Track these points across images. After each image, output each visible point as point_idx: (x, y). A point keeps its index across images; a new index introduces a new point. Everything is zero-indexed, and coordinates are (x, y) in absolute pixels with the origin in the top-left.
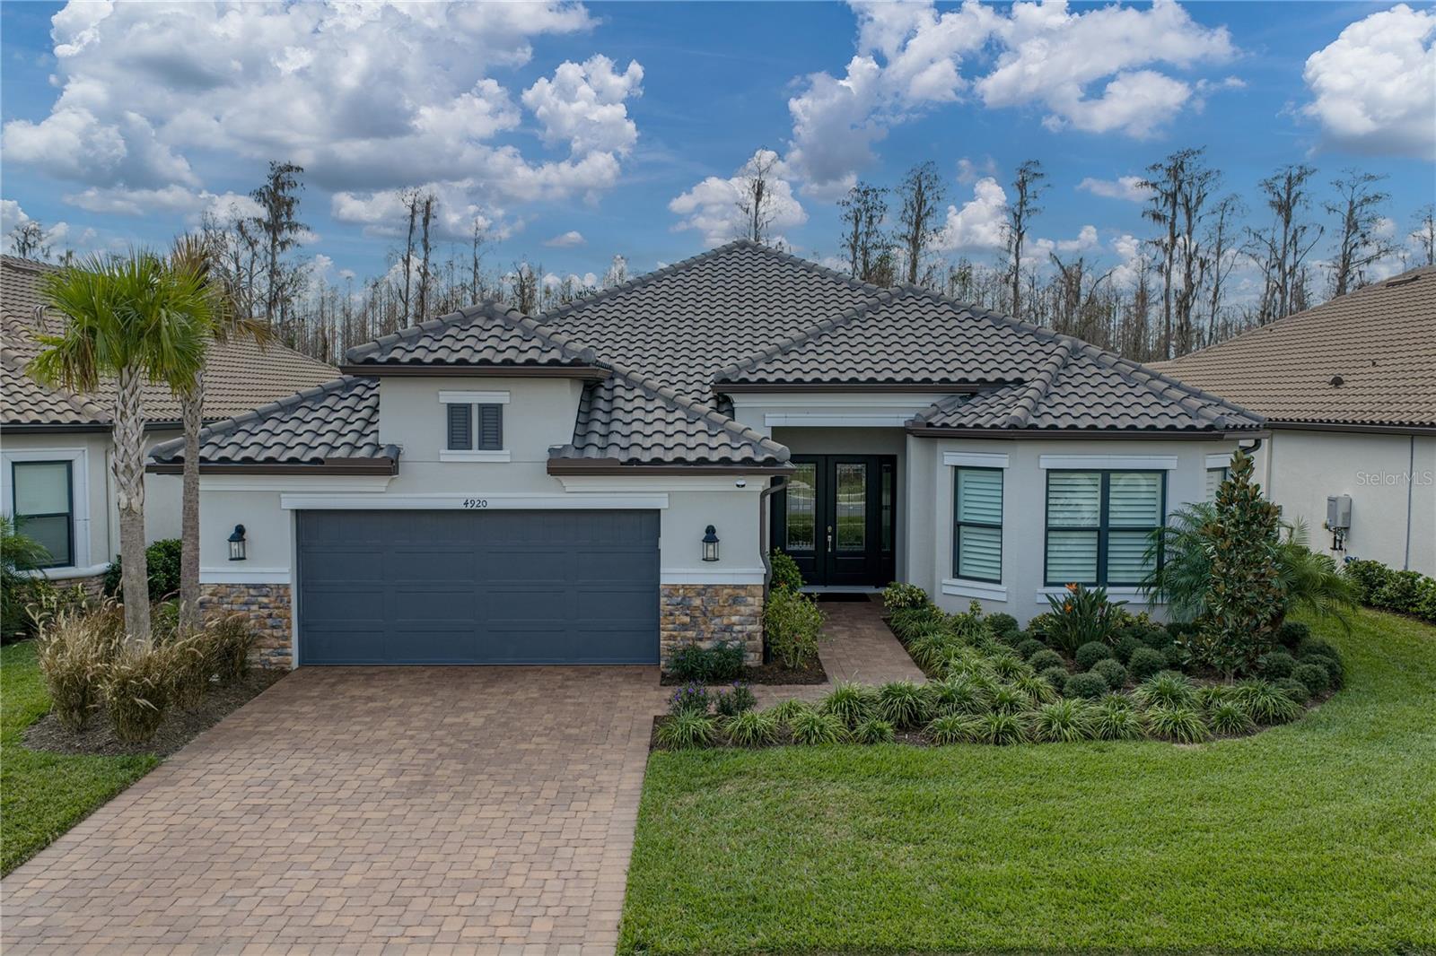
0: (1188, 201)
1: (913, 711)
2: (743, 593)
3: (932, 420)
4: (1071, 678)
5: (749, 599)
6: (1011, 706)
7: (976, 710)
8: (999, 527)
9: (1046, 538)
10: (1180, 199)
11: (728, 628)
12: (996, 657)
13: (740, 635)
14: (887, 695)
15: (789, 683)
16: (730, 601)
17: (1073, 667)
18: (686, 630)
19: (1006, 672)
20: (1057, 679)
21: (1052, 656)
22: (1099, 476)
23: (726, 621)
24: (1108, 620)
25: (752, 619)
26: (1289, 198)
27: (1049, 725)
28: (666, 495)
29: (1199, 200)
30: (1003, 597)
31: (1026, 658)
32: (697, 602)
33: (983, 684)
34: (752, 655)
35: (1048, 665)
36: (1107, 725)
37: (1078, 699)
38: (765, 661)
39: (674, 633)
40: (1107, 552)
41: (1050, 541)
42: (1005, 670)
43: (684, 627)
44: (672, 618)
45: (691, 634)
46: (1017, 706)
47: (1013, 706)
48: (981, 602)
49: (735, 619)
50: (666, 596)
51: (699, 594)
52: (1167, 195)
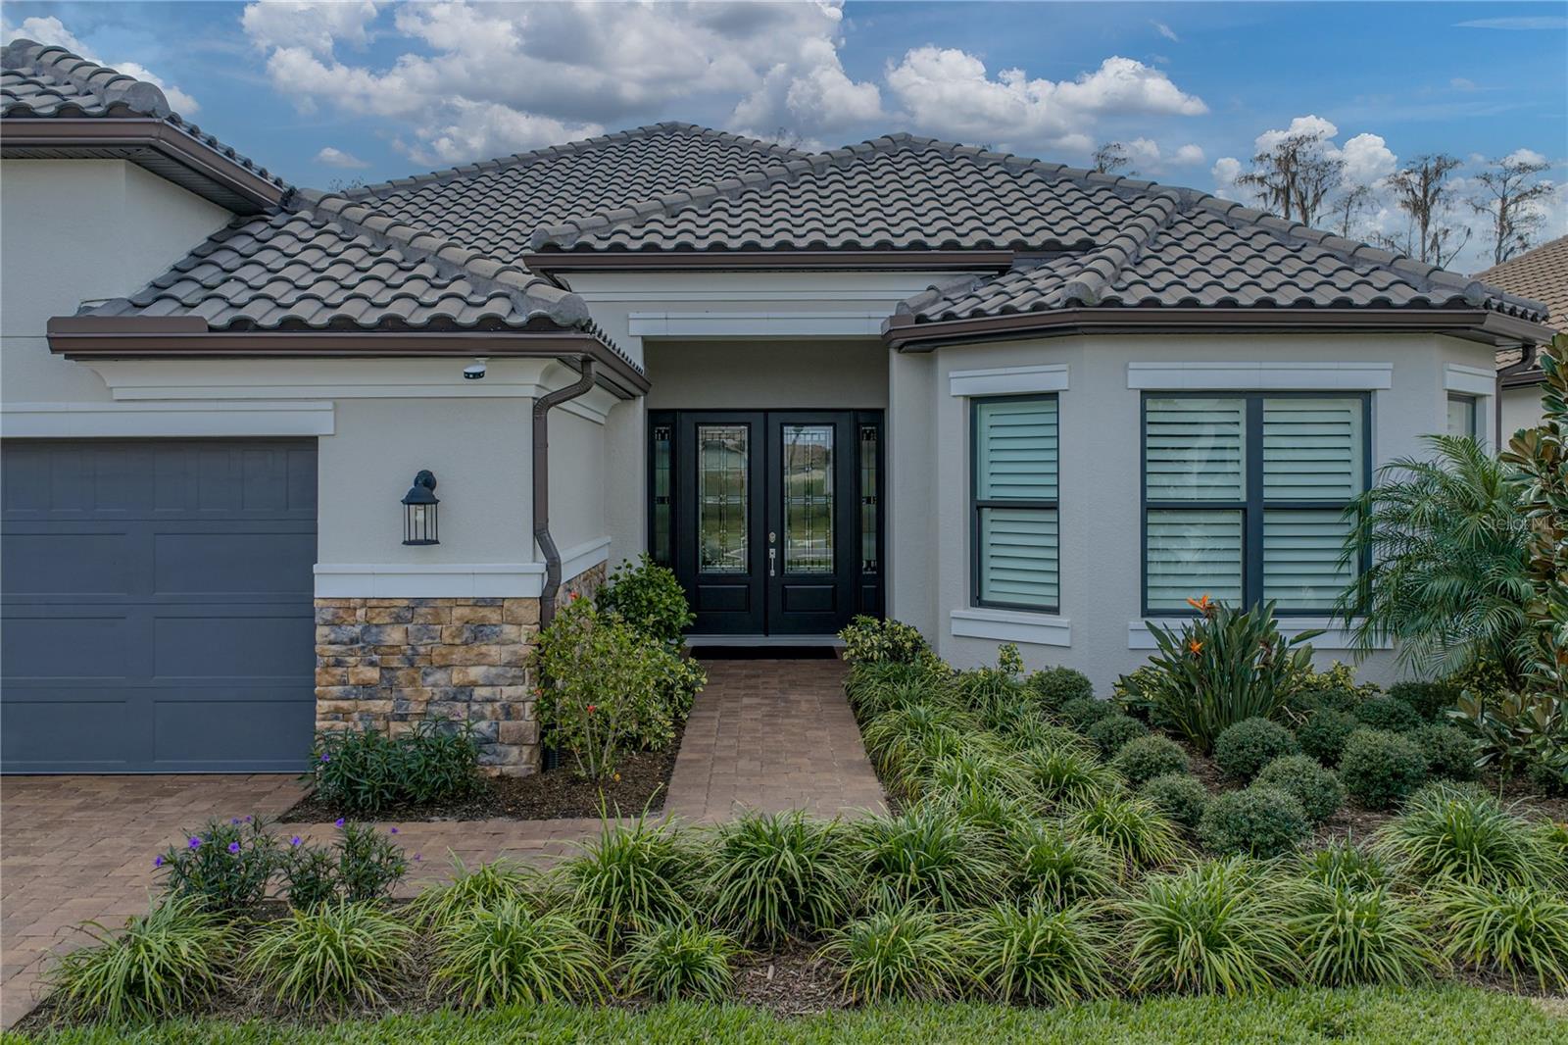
0: (1303, 199)
1: (793, 894)
2: (494, 616)
3: (928, 312)
4: (1216, 800)
5: (507, 628)
6: (1064, 878)
7: (967, 895)
8: (1052, 506)
9: (1144, 525)
10: (1293, 198)
11: (462, 692)
12: (1037, 752)
13: (488, 709)
14: (735, 848)
15: (569, 814)
16: (467, 634)
17: (1209, 775)
18: (370, 698)
19: (1059, 787)
20: (1180, 804)
21: (1164, 750)
22: (1241, 405)
23: (457, 677)
24: (1279, 674)
25: (514, 671)
26: (1425, 196)
27: (1169, 940)
28: (329, 405)
29: (1317, 200)
30: (1063, 639)
31: (1106, 754)
32: (395, 636)
33: (993, 820)
34: (515, 750)
35: (1155, 770)
36: (1334, 940)
37: (1238, 860)
38: (545, 767)
39: (344, 704)
40: (1261, 550)
41: (1151, 531)
42: (1058, 781)
43: (368, 690)
44: (339, 671)
45: (380, 706)
46: (1080, 880)
47: (1070, 885)
48: (1021, 649)
49: (476, 673)
50: (326, 623)
51: (398, 620)
52: (1278, 191)
